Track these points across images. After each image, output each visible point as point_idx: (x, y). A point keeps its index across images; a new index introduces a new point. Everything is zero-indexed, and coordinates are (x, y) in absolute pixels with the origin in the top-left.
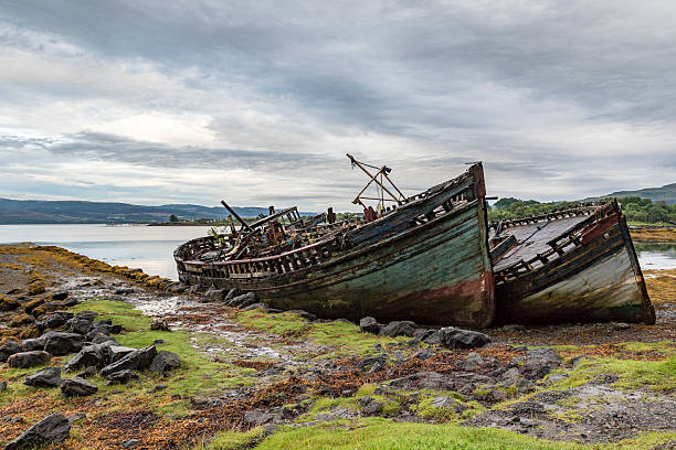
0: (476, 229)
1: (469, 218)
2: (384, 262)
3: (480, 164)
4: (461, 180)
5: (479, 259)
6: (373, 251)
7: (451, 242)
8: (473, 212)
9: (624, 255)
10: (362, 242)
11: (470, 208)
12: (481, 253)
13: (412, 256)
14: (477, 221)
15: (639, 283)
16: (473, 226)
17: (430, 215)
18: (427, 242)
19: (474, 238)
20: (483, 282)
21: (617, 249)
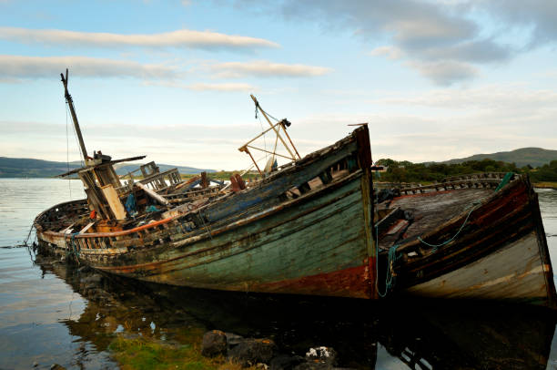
0: (360, 204)
1: (352, 193)
2: (248, 244)
3: (366, 126)
4: (342, 145)
5: (362, 241)
6: (236, 229)
7: (328, 221)
8: (356, 185)
9: (532, 241)
10: (222, 218)
11: (353, 179)
12: (365, 235)
13: (282, 236)
14: (360, 197)
15: (545, 273)
16: (356, 202)
17: (304, 187)
18: (299, 220)
19: (356, 216)
20: (366, 270)
21: (525, 234)
